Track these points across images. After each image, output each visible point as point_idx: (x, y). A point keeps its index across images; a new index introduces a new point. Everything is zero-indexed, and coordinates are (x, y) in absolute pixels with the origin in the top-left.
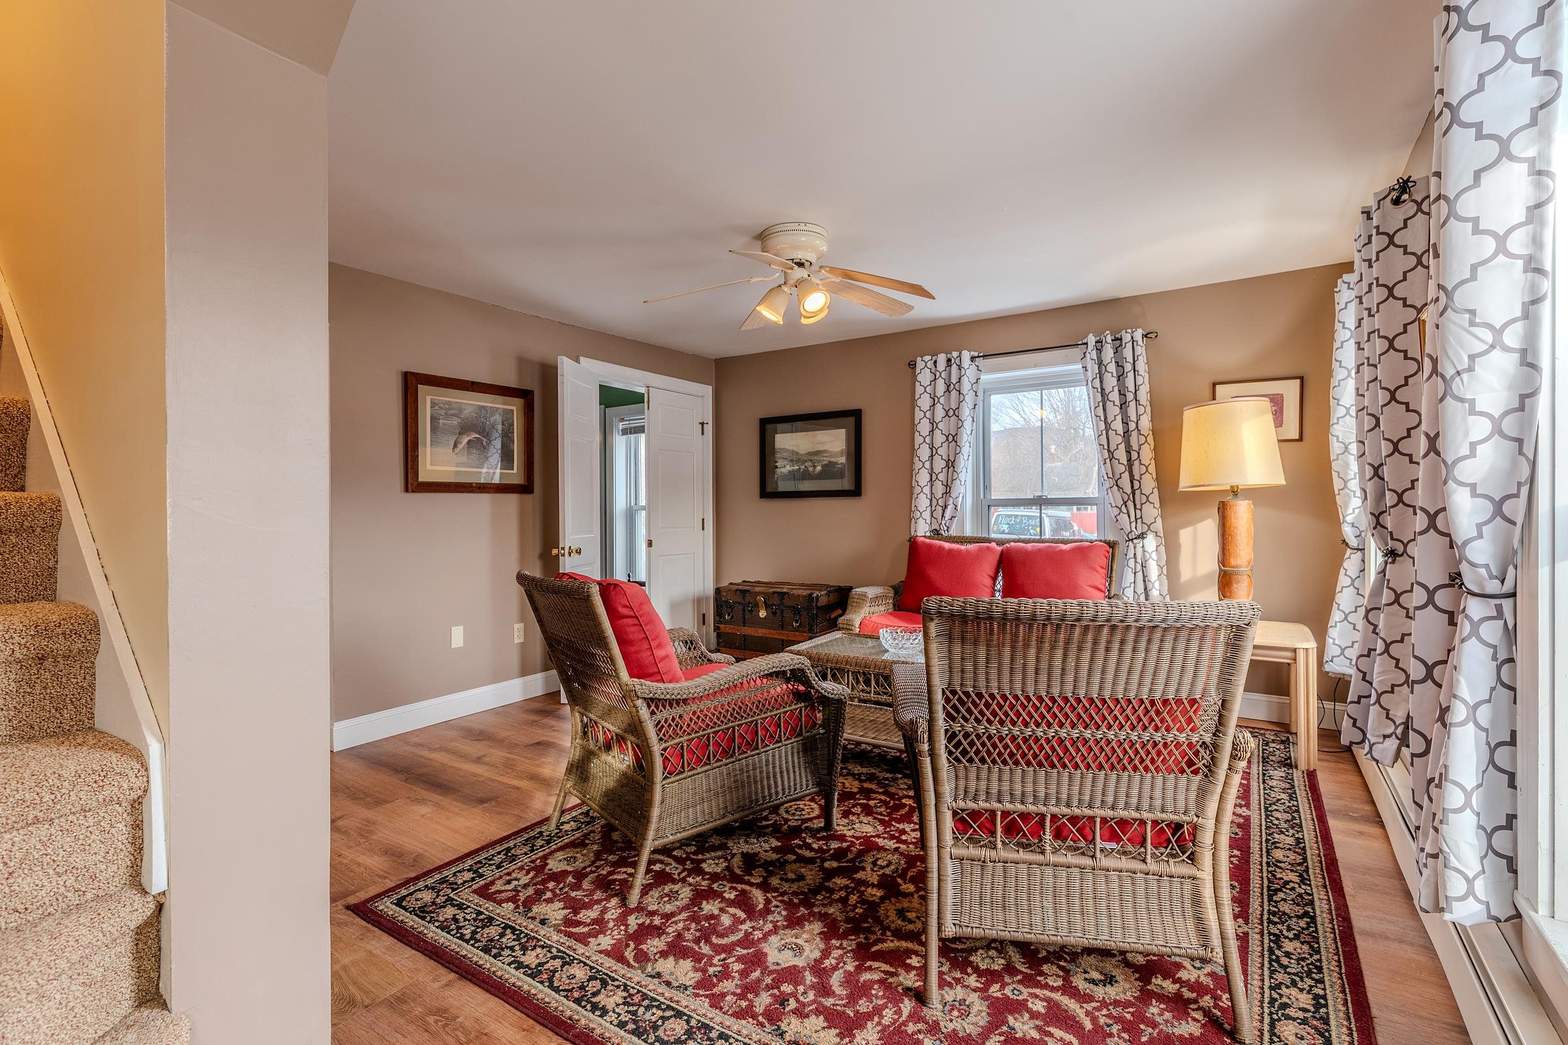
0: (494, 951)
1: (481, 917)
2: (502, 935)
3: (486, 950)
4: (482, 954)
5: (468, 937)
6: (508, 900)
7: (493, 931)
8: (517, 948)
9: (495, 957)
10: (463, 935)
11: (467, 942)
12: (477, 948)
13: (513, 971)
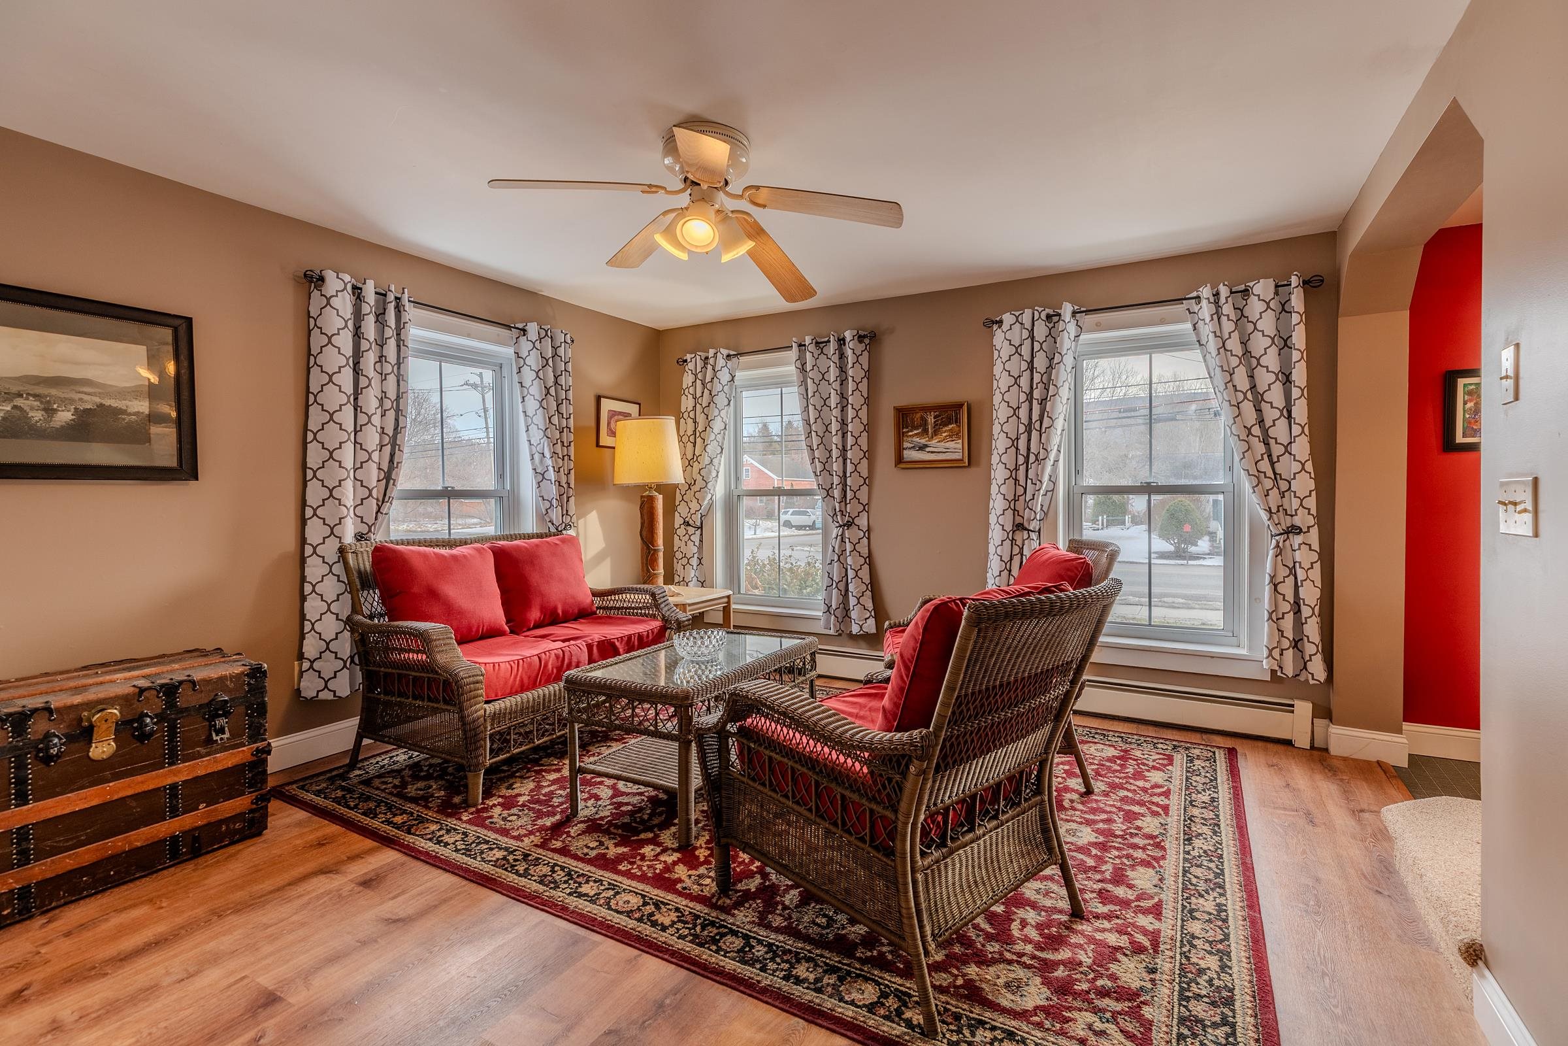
0: (1225, 994)
1: (1186, 1032)
2: (1198, 997)
3: (1229, 1002)
4: (1238, 1004)
5: (1227, 1029)
6: (1139, 1018)
7: (1199, 1009)
8: (1205, 977)
9: (1231, 990)
10: (1227, 1036)
11: (1233, 1026)
12: (1233, 1011)
13: (1235, 969)
